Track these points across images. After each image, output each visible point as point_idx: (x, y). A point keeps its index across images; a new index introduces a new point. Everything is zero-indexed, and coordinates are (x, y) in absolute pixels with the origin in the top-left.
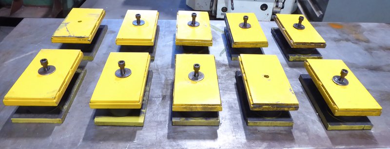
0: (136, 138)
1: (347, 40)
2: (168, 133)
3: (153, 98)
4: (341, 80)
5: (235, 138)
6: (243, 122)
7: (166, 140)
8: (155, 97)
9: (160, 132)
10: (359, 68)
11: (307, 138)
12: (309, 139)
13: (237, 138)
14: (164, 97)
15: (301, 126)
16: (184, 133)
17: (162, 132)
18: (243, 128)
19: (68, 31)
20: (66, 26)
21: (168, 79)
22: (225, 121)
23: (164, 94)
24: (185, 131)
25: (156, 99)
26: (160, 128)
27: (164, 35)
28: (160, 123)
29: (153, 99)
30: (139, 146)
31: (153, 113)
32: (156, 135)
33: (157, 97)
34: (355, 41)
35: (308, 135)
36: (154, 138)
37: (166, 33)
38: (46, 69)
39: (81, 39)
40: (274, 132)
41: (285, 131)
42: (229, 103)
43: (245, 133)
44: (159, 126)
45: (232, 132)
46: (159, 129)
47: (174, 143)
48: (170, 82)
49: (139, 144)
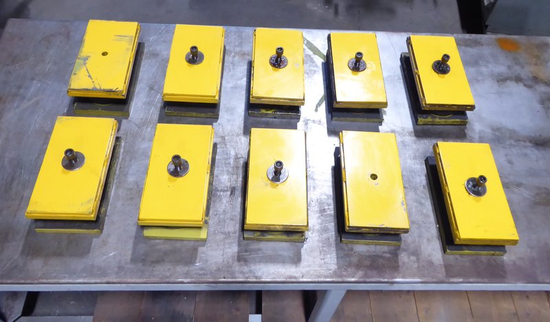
0: (198, 259)
1: (518, 79)
2: (238, 252)
3: (218, 191)
4: (477, 186)
5: (322, 262)
6: (336, 237)
7: (236, 263)
8: (221, 190)
9: (228, 250)
10: (519, 140)
11: (416, 266)
12: (418, 267)
13: (325, 263)
14: (233, 190)
15: (412, 246)
16: (259, 252)
17: (231, 250)
18: (334, 246)
19: (90, 76)
20: (85, 64)
21: (239, 156)
22: (312, 233)
23: (233, 186)
24: (259, 250)
25: (222, 193)
26: (228, 243)
27: (233, 63)
28: (228, 235)
29: (218, 193)
30: (201, 272)
31: (219, 218)
32: (223, 255)
33: (224, 191)
34: (530, 83)
35: (418, 259)
36: (220, 260)
37: (237, 58)
38: (72, 160)
39: (112, 94)
40: (374, 254)
41: (389, 253)
42: (321, 203)
43: (337, 254)
44: (226, 241)
45: (321, 252)
46: (227, 246)
47: (245, 267)
48: (242, 162)
49: (202, 269)
